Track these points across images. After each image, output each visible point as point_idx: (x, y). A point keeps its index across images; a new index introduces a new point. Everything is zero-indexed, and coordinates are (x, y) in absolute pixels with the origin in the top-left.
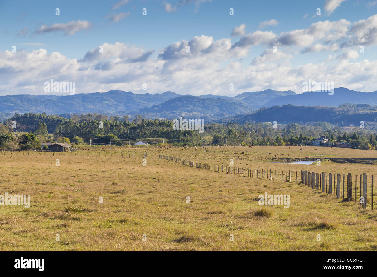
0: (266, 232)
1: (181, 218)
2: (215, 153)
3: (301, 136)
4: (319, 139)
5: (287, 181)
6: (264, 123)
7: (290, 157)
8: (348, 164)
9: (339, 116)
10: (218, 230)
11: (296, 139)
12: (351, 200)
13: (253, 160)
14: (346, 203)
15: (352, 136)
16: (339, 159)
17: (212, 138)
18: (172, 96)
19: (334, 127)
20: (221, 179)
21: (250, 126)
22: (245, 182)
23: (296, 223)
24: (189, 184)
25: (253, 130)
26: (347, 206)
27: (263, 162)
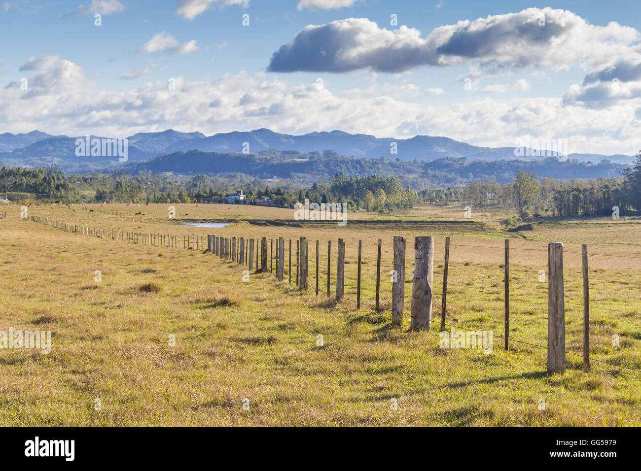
0: (151, 311)
1: (43, 294)
2: (98, 213)
3: (211, 191)
4: (234, 195)
5: (190, 248)
6: (163, 174)
7: (197, 217)
8: (271, 227)
9: (260, 166)
10: (89, 309)
11: (205, 195)
12: (266, 271)
13: (149, 222)
14: (259, 275)
15: (276, 191)
16: (258, 220)
17: (94, 193)
18: (41, 137)
19: (253, 179)
20: (104, 246)
21: (144, 178)
22: (135, 250)
23: (191, 299)
24: (60, 253)
25: (149, 183)
26: (260, 278)
27: (160, 225)
